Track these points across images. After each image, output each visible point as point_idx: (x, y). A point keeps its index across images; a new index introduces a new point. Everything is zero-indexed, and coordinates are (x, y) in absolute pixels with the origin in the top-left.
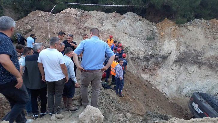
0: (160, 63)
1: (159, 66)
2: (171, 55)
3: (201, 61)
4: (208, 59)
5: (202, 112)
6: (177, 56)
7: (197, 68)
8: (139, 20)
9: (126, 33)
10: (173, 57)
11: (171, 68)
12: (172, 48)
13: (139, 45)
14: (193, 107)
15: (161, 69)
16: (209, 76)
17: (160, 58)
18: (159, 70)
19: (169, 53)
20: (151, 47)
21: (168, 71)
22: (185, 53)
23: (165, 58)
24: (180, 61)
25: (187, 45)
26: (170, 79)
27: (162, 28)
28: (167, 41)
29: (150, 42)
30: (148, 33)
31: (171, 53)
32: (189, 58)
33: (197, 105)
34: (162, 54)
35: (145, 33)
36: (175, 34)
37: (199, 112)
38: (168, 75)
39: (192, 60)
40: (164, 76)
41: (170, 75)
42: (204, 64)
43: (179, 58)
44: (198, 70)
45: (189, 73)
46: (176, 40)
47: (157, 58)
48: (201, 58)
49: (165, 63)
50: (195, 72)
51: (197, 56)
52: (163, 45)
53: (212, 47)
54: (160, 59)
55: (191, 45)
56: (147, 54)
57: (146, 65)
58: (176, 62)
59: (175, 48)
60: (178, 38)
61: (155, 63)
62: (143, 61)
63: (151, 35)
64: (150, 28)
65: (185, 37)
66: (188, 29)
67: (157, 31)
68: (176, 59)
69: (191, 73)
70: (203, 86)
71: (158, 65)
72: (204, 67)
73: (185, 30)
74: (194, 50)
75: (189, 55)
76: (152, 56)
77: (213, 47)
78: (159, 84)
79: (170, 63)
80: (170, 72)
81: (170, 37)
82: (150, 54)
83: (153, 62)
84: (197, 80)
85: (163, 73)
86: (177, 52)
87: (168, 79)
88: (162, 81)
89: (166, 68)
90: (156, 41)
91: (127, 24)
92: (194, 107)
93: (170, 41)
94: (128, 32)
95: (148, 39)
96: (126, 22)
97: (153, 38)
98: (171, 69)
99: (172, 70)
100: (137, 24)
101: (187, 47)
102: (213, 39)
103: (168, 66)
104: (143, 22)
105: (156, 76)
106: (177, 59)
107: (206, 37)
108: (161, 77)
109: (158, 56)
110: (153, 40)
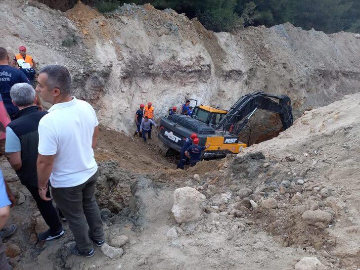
0: (103, 86)
1: (103, 90)
2: (113, 68)
3: (153, 71)
4: (160, 67)
5: (180, 139)
6: (122, 69)
7: (151, 83)
8: (27, 3)
9: (16, 35)
10: (117, 72)
11: (120, 91)
12: (110, 56)
13: (55, 58)
14: (166, 137)
15: (107, 95)
16: (167, 91)
17: (100, 76)
18: (104, 97)
19: (109, 65)
20: (78, 60)
21: (118, 96)
22: (131, 61)
23: (106, 75)
24: (128, 76)
25: (130, 50)
26: (124, 108)
27: (80, 21)
28: (98, 46)
29: (71, 49)
30: (59, 31)
31: (112, 66)
32: (138, 69)
33: (171, 133)
34: (100, 68)
35: (54, 33)
36: (106, 31)
37: (177, 141)
38: (120, 103)
39: (143, 73)
40: (114, 105)
41: (122, 101)
42: (157, 75)
43: (126, 72)
44: (153, 85)
45: (143, 92)
46: (111, 42)
47: (96, 78)
48: (152, 66)
49: (109, 84)
50: (150, 88)
51: (148, 65)
52: (94, 52)
53: (159, 48)
54: (101, 79)
55: (135, 47)
56: (77, 73)
57: (82, 94)
58: (123, 78)
59: (115, 55)
60: (113, 38)
61: (95, 87)
62: (75, 88)
63: (67, 36)
64: (60, 22)
65: (122, 34)
66: (122, 22)
67: (74, 27)
68: (122, 73)
69: (145, 91)
70: (162, 106)
71: (101, 90)
72: (159, 79)
73: (118, 24)
74: (140, 55)
75: (137, 65)
76: (87, 75)
77: (161, 48)
78: (111, 120)
79: (115, 82)
80: (121, 96)
81: (100, 38)
82: (82, 72)
83: (92, 86)
84: (155, 100)
85: (111, 101)
86: (120, 62)
87: (121, 108)
88: (113, 115)
89: (114, 92)
90: (81, 47)
91: (6, 12)
92: (169, 137)
93: (103, 44)
94: (18, 33)
95: (65, 44)
96: (3, 10)
97: (74, 41)
98: (121, 93)
99: (123, 94)
100: (28, 14)
101: (130, 52)
102: (157, 36)
103: (116, 88)
104: (39, 8)
105: (104, 109)
106: (125, 74)
107: (149, 34)
108: (111, 108)
109: (96, 74)
110: (75, 45)
